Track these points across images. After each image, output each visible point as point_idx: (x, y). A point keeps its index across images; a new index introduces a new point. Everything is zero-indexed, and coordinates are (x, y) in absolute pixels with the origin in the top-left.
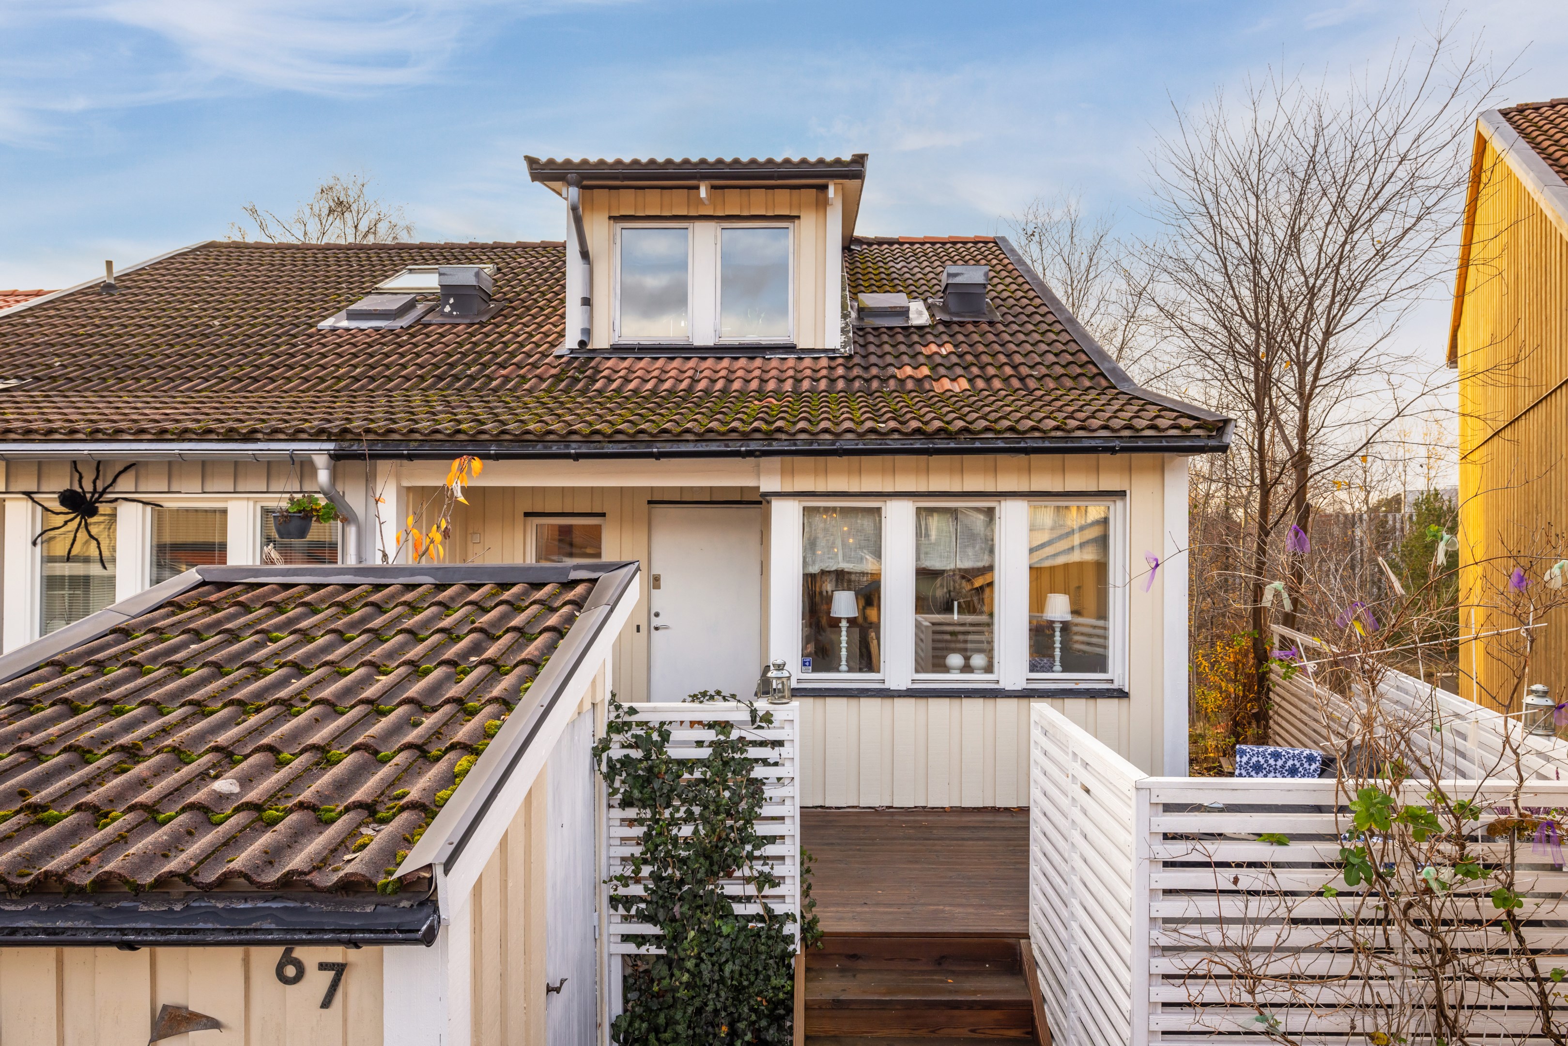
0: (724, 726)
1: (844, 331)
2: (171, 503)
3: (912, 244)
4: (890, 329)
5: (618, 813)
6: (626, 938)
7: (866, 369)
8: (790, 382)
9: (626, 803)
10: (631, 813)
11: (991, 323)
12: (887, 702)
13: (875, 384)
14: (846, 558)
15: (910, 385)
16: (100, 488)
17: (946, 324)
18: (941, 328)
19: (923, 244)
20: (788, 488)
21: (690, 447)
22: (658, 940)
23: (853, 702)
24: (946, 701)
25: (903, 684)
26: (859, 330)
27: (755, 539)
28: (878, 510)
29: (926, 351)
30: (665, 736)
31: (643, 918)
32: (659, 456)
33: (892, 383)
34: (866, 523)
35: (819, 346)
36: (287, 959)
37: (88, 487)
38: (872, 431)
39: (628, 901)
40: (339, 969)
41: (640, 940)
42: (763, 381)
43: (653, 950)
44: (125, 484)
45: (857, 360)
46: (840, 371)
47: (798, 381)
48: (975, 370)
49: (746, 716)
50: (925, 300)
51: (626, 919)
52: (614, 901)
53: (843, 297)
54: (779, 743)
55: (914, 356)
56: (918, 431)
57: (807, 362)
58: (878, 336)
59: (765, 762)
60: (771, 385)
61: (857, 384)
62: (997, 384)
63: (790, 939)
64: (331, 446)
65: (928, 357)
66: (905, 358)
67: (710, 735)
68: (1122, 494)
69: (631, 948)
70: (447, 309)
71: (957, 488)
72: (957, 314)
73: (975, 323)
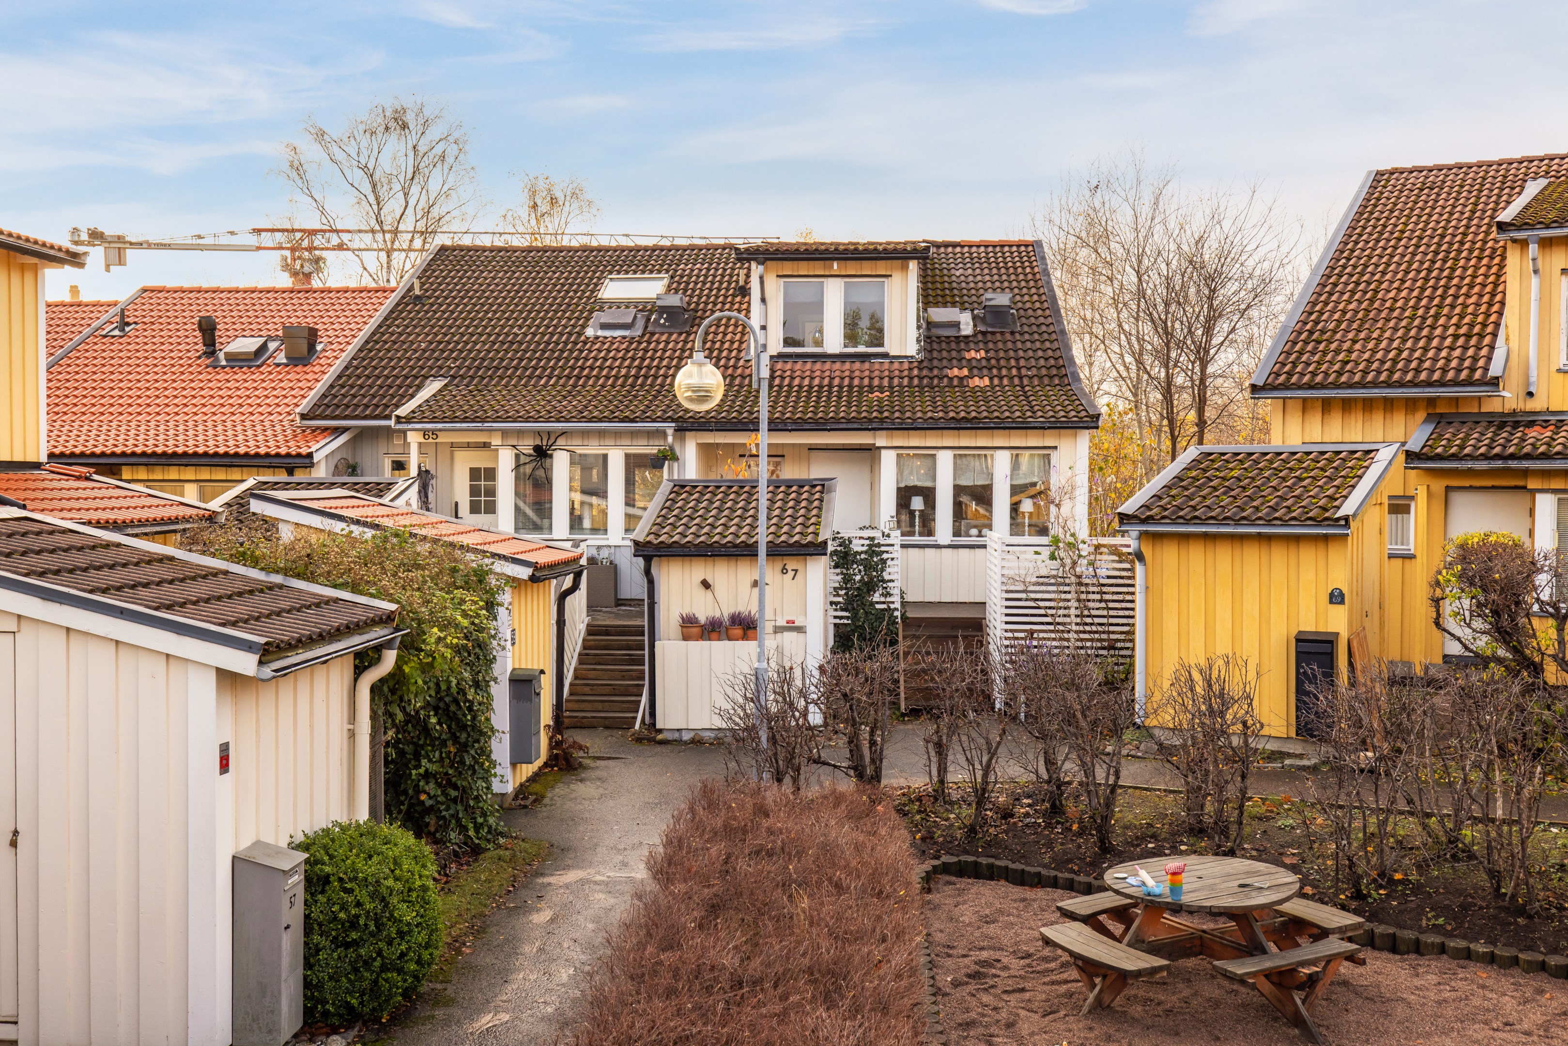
0: (872, 539)
1: (918, 341)
2: (580, 451)
3: (970, 246)
4: (948, 337)
5: (833, 571)
6: (835, 617)
7: (931, 369)
8: (887, 379)
9: (836, 567)
10: (838, 571)
11: (1012, 333)
12: (938, 550)
13: (936, 381)
14: (918, 480)
15: (955, 382)
16: (549, 444)
17: (984, 333)
18: (980, 337)
19: (978, 246)
20: (890, 445)
21: (844, 426)
22: (847, 618)
23: (922, 550)
24: (967, 550)
25: (947, 542)
26: (929, 339)
27: (868, 469)
28: (934, 456)
29: (967, 356)
30: (850, 542)
31: (842, 610)
32: (829, 430)
33: (945, 380)
34: (928, 462)
35: (903, 354)
36: (784, 568)
37: (545, 443)
38: (931, 418)
39: (836, 603)
40: (796, 571)
41: (841, 618)
42: (871, 379)
43: (846, 621)
44: (561, 442)
45: (925, 364)
46: (916, 372)
47: (891, 378)
48: (995, 371)
49: (880, 535)
50: (972, 310)
51: (836, 610)
52: (832, 603)
53: (918, 309)
54: (892, 545)
55: (960, 360)
56: (953, 418)
57: (896, 365)
58: (939, 343)
59: (887, 552)
60: (876, 382)
61: (925, 381)
62: (1005, 381)
63: (896, 617)
64: (673, 425)
65: (969, 360)
66: (955, 362)
67: (867, 542)
68: (1055, 448)
69: (837, 621)
70: (662, 321)
71: (973, 445)
72: (992, 326)
73: (1002, 333)
